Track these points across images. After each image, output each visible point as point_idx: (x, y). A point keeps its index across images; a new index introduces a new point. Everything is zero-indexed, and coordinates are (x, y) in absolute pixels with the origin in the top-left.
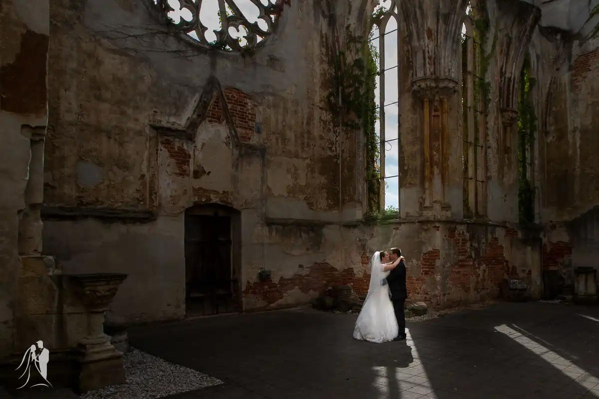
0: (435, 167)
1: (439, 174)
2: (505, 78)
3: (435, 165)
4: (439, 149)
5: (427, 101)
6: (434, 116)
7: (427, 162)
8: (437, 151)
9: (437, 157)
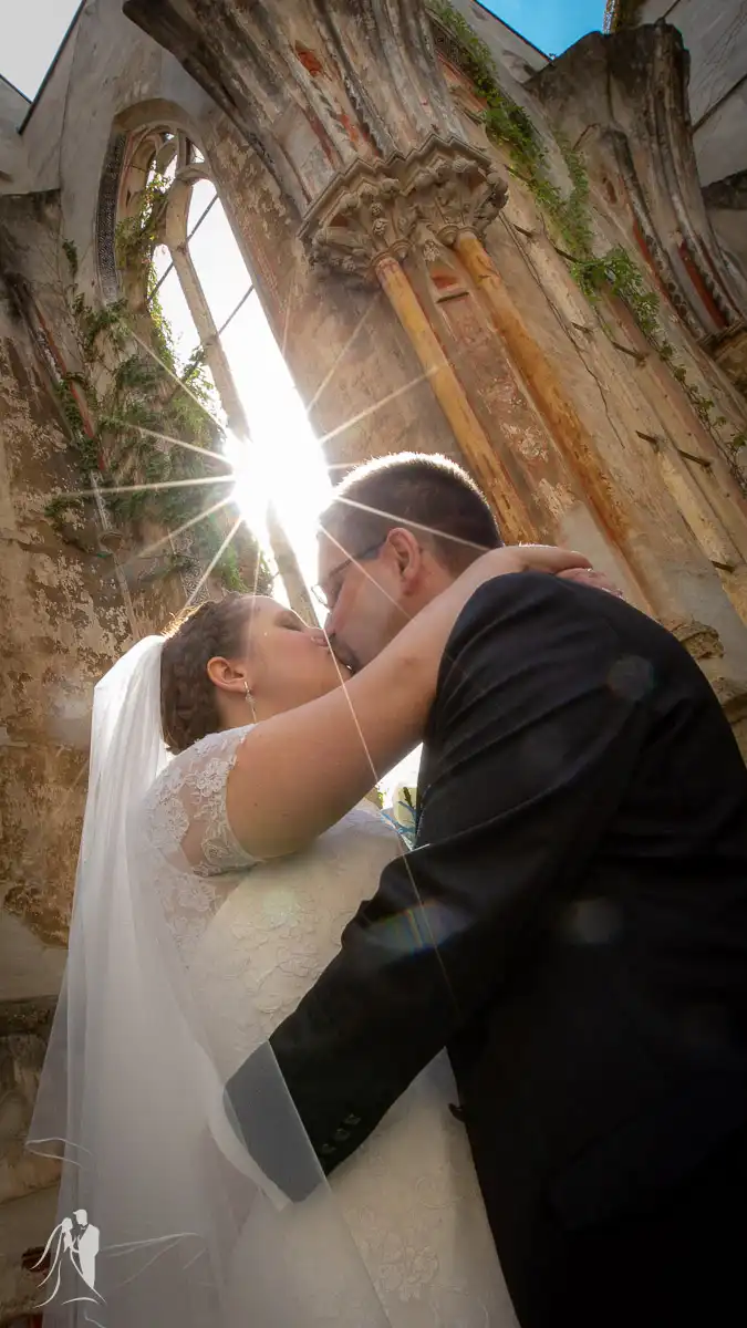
0: (545, 486)
1: (574, 509)
2: (665, 252)
3: (538, 479)
4: (525, 407)
5: (390, 265)
6: (441, 301)
7: (493, 474)
8: (520, 418)
9: (529, 444)
